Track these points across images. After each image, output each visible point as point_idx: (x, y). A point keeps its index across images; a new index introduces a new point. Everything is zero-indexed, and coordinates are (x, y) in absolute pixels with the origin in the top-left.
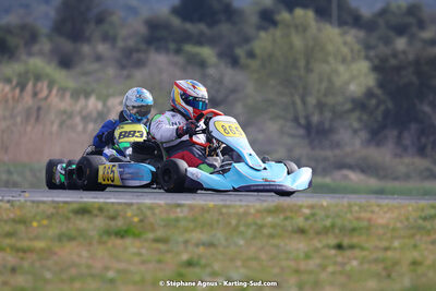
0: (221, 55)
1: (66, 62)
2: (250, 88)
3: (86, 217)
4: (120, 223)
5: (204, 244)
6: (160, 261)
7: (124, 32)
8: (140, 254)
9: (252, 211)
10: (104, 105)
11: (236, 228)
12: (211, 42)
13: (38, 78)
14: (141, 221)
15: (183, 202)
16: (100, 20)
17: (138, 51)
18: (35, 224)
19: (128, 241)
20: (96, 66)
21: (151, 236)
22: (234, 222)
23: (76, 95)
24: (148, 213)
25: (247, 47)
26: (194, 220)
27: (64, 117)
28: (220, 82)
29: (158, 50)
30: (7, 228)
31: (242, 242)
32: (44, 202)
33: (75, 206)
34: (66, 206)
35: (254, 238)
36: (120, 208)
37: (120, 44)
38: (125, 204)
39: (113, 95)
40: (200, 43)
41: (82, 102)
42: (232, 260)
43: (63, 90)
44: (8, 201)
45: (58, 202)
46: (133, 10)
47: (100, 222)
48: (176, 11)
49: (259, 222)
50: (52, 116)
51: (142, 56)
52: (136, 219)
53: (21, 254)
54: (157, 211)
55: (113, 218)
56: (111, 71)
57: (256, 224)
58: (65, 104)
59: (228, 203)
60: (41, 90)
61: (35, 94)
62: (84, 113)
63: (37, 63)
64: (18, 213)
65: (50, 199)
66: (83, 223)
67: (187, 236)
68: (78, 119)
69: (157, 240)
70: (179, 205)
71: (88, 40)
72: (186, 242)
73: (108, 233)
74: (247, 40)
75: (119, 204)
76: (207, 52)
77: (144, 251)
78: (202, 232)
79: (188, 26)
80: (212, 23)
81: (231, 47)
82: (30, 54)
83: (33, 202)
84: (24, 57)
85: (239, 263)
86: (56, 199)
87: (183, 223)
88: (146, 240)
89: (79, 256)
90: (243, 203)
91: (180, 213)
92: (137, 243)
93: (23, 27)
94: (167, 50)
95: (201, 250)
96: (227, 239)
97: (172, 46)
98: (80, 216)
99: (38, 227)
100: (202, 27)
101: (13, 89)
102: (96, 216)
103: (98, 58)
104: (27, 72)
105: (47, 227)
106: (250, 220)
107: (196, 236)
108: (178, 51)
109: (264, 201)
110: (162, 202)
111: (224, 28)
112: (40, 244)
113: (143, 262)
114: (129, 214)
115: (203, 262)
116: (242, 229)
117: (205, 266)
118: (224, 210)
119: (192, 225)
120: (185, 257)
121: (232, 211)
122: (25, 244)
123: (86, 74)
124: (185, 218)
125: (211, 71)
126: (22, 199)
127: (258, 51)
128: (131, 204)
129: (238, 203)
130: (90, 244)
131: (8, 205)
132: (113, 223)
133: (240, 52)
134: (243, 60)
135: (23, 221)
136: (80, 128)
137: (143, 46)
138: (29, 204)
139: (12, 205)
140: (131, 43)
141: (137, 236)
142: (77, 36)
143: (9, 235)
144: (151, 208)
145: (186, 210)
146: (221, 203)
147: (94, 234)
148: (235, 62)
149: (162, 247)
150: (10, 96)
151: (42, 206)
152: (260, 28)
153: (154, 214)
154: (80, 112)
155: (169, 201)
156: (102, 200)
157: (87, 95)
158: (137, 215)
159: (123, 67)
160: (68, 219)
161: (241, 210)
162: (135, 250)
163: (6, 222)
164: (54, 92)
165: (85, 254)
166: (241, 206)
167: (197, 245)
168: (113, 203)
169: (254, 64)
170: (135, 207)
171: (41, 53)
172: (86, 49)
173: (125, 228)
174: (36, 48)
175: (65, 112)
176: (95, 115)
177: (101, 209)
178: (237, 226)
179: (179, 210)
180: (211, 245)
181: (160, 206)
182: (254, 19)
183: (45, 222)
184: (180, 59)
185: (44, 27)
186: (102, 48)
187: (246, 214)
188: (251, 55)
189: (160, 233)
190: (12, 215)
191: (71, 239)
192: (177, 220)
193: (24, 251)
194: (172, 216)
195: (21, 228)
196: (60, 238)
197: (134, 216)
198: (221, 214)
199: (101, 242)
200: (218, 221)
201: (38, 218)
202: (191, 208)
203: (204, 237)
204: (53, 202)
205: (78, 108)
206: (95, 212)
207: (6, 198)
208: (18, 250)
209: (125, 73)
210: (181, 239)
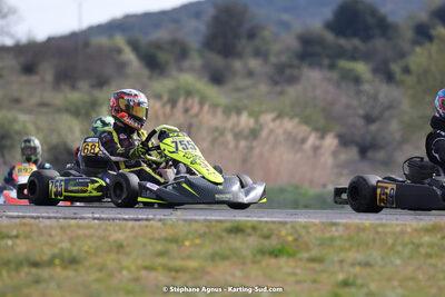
0: (375, 71)
1: (217, 79)
2: (406, 104)
3: (239, 236)
4: (274, 242)
5: (360, 264)
6: (314, 281)
7: (276, 47)
8: (295, 274)
9: (409, 230)
10: (257, 121)
11: (392, 248)
12: (366, 57)
13: (189, 94)
14: (296, 240)
15: (338, 221)
16: (252, 35)
17: (291, 66)
18: (187, 243)
19: (282, 261)
20: (247, 82)
21: (305, 255)
22: (390, 241)
23: (228, 111)
24: (303, 232)
25: (402, 63)
26: (350, 239)
27: (216, 134)
28: (375, 98)
29: (311, 65)
30: (159, 247)
31: (398, 262)
32: (196, 221)
33: (228, 225)
34: (219, 224)
35: (411, 257)
36: (273, 227)
37: (273, 59)
38: (280, 222)
39: (266, 112)
40: (354, 58)
41: (234, 118)
42: (389, 279)
43: (215, 106)
44: (160, 220)
45: (210, 221)
46: (285, 25)
47: (253, 241)
48: (329, 26)
49: (416, 241)
50: (204, 133)
51: (295, 72)
52: (290, 238)
53: (173, 274)
54: (311, 230)
55: (267, 237)
56: (263, 88)
57: (413, 243)
58: (217, 120)
59: (384, 221)
60: (192, 107)
61: (186, 111)
62: (237, 130)
63: (188, 79)
64: (171, 232)
65: (203, 218)
66: (236, 242)
67: (343, 255)
68: (229, 137)
69: (312, 260)
70: (334, 224)
71: (239, 55)
72: (341, 262)
73: (262, 252)
74: (402, 55)
75: (273, 222)
76: (361, 68)
77: (298, 271)
78: (358, 251)
79: (342, 41)
80: (367, 38)
81: (386, 63)
82: (181, 70)
83: (185, 220)
84: (174, 73)
85: (396, 283)
86: (209, 218)
87: (338, 242)
88: (301, 260)
89: (233, 275)
90: (399, 222)
91: (335, 232)
92: (292, 263)
93: (174, 43)
94: (321, 66)
95: (357, 269)
96: (383, 259)
97: (326, 62)
98: (233, 235)
99: (190, 246)
100: (356, 42)
101: (164, 105)
102: (250, 235)
103: (250, 74)
104: (178, 88)
105: (200, 246)
106: (407, 239)
107: (352, 255)
108: (332, 67)
109: (421, 219)
110: (317, 221)
111: (379, 43)
112: (192, 264)
113: (298, 282)
114: (283, 233)
115: (359, 282)
116: (399, 248)
117: (362, 286)
118: (380, 229)
119: (347, 245)
120: (341, 277)
121: (388, 229)
122: (178, 263)
123: (238, 90)
124: (341, 237)
125: (366, 87)
126: (173, 217)
127: (413, 67)
128: (286, 223)
129: (395, 222)
130: (244, 264)
131: (160, 224)
132: (266, 242)
133: (395, 68)
134: (399, 75)
135: (175, 240)
136: (232, 145)
137: (296, 62)
138: (181, 222)
139: (164, 224)
140: (284, 59)
141: (291, 255)
142: (228, 51)
143: (161, 254)
144: (305, 227)
145: (341, 228)
146: (378, 222)
147: (247, 253)
148: (390, 78)
149: (316, 266)
150: (160, 113)
151: (194, 226)
152: (415, 43)
153: (308, 233)
154: (232, 129)
155: (324, 220)
156: (255, 219)
157: (239, 112)
158: (291, 234)
159: (276, 83)
160: (221, 238)
161: (398, 229)
162: (289, 270)
163: (158, 241)
164: (206, 108)
165: (238, 273)
166: (397, 225)
167: (353, 265)
168: (266, 222)
169: (410, 80)
170: (289, 226)
171: (191, 69)
172: (237, 64)
173: (279, 247)
174: (187, 64)
175: (216, 129)
176: (246, 132)
177: (254, 228)
178: (394, 245)
179: (334, 229)
180: (367, 265)
181: (315, 225)
182: (409, 34)
183: (198, 241)
184: (334, 75)
185: (194, 43)
186: (254, 64)
187: (403, 233)
188: (407, 70)
189: (315, 252)
190: (164, 234)
191: (225, 258)
192: (332, 239)
193: (177, 271)
194: (327, 235)
195: (173, 247)
196: (213, 257)
197: (287, 235)
198: (377, 233)
199: (255, 262)
200: (374, 240)
201: (190, 236)
202: (346, 226)
203: (360, 257)
204: (206, 220)
205: (229, 124)
206: (249, 231)
207: (158, 217)
208: (170, 270)
209: (278, 89)
210: (336, 259)
